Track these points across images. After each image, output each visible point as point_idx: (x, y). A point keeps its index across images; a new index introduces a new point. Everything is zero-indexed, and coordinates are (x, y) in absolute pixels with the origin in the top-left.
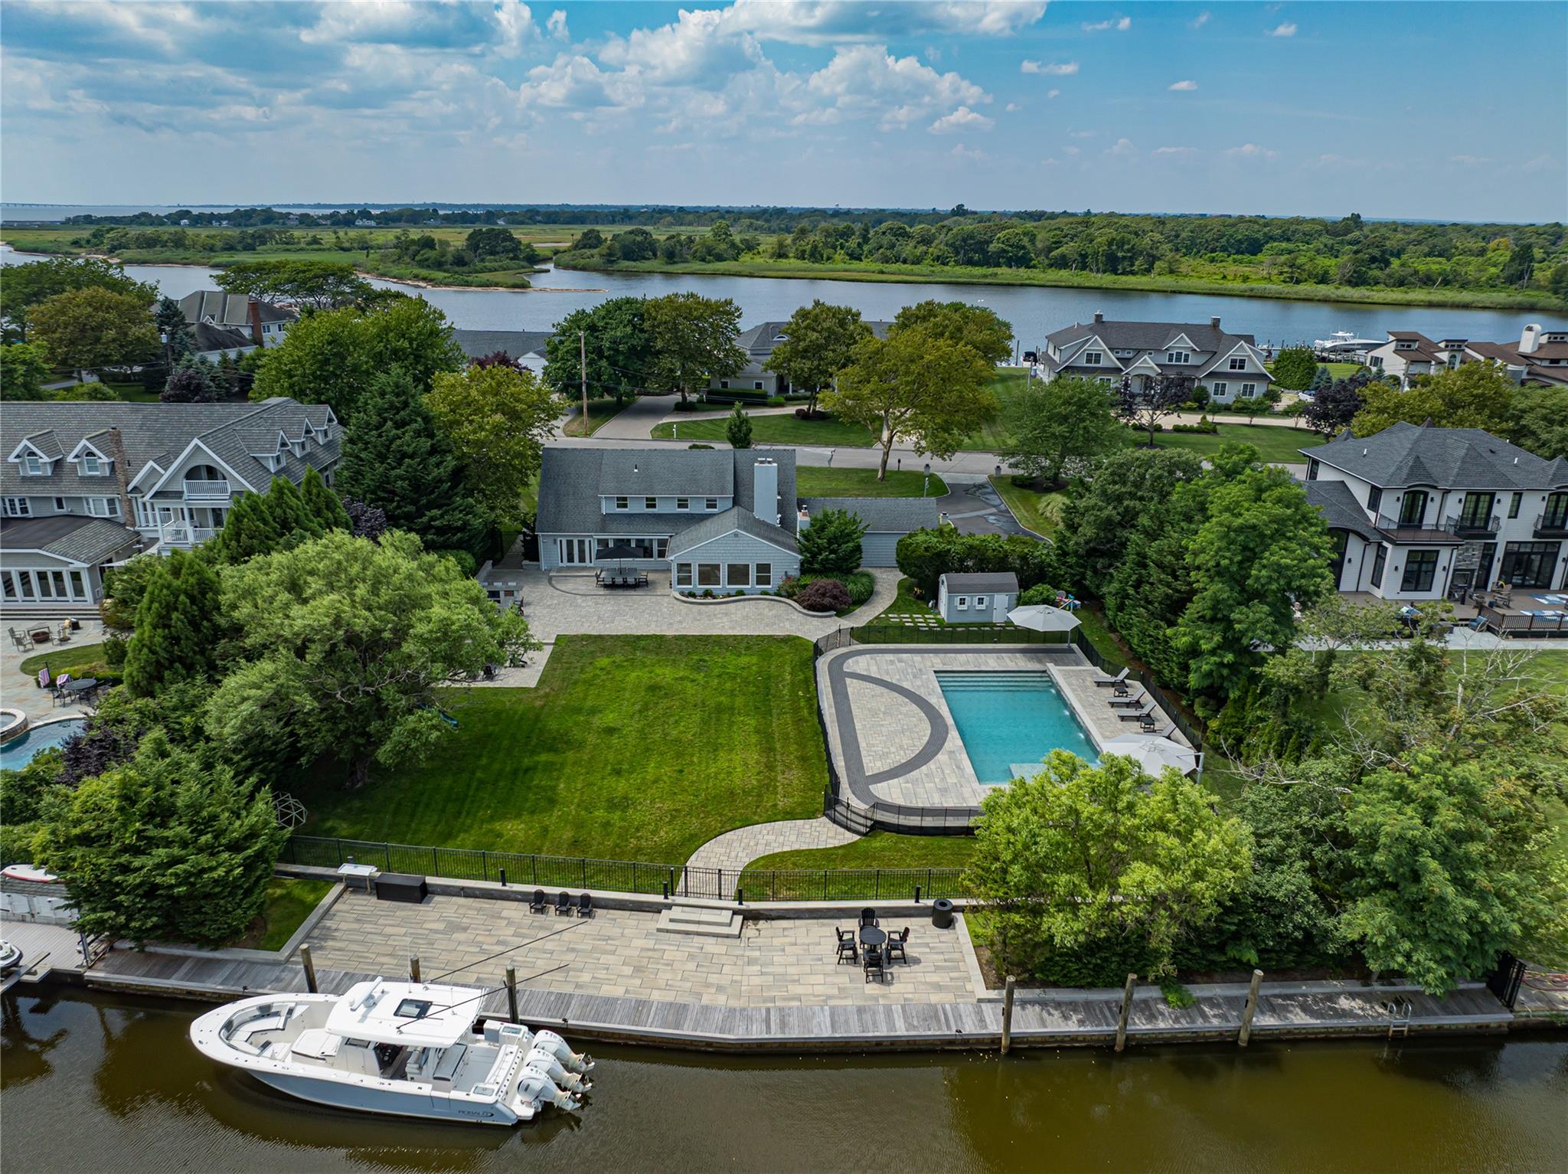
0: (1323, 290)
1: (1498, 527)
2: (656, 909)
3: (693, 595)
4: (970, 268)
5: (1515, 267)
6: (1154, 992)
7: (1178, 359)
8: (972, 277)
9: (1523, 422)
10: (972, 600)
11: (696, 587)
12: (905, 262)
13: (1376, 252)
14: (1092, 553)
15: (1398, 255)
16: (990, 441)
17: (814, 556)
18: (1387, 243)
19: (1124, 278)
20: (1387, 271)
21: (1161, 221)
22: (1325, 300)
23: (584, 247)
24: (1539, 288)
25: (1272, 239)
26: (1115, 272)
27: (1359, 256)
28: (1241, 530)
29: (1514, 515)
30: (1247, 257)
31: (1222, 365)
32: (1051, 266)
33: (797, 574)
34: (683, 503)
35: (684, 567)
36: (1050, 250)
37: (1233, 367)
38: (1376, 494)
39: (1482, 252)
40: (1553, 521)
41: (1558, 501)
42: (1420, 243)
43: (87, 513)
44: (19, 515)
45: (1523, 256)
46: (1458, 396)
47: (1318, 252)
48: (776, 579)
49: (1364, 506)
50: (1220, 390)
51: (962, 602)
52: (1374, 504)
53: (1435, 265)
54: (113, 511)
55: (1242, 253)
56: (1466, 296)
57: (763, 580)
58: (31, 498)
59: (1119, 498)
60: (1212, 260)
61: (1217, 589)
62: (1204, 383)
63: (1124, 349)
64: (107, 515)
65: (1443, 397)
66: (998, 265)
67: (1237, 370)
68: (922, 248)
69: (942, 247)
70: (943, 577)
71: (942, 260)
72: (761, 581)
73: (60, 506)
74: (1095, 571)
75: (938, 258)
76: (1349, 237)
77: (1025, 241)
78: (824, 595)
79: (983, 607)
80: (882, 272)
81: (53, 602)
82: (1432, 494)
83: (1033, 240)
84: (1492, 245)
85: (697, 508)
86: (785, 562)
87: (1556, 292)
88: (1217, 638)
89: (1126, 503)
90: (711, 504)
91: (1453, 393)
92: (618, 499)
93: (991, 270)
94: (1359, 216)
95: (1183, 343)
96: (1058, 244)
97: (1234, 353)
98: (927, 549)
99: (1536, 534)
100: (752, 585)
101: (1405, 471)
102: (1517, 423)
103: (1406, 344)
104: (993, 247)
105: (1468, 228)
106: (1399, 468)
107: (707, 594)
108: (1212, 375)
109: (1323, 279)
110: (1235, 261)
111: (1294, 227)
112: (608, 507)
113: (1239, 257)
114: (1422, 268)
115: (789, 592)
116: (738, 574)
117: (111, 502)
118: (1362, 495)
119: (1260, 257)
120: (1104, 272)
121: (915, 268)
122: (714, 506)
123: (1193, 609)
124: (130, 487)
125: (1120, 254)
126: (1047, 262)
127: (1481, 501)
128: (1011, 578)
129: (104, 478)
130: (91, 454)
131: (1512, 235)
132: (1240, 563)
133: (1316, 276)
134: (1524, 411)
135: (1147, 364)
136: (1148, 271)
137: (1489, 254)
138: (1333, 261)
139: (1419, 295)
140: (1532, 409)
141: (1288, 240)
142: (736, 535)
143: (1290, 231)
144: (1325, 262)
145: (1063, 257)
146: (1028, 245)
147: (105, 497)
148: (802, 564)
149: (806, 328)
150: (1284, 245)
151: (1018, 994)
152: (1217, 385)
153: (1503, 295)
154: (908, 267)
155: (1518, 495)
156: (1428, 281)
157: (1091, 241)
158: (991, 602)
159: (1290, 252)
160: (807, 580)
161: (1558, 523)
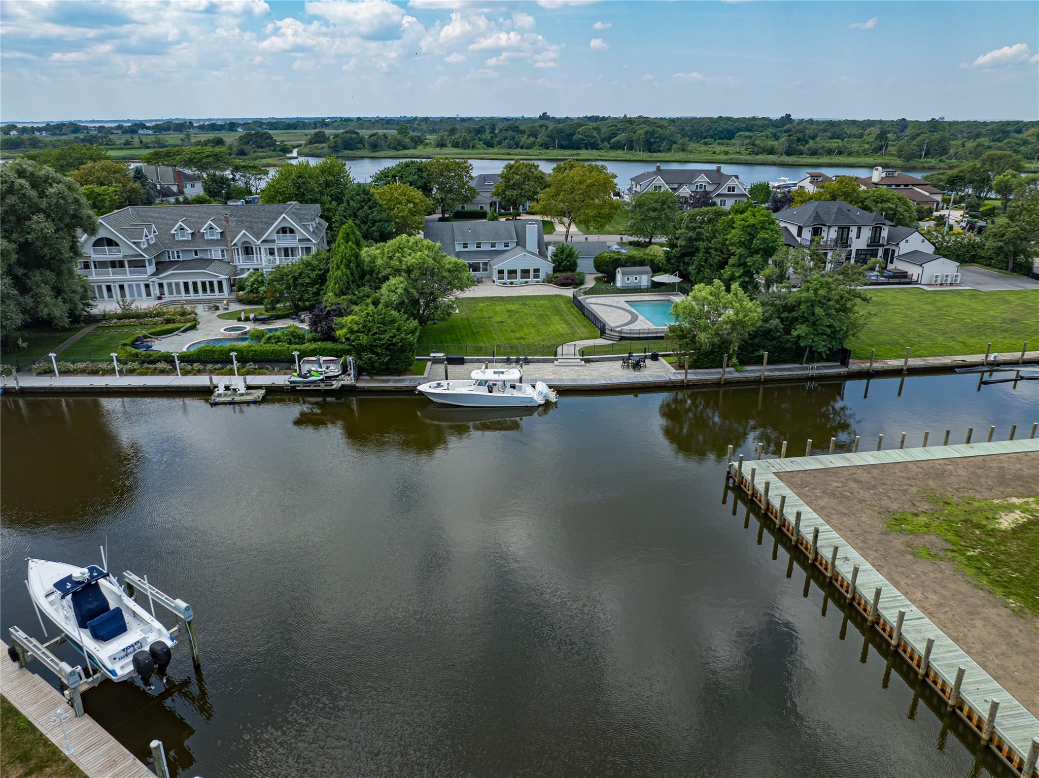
0: (771, 158)
1: (852, 243)
2: (552, 361)
3: (505, 284)
4: (562, 151)
5: (878, 143)
6: (732, 369)
7: (701, 188)
8: (564, 156)
9: (865, 204)
10: (632, 278)
11: (506, 280)
12: (522, 148)
13: (800, 135)
14: (683, 255)
15: (813, 138)
16: (611, 230)
17: (560, 264)
18: (807, 131)
19: (656, 154)
20: (807, 146)
21: (672, 121)
22: (774, 164)
23: (316, 142)
24: (891, 155)
25: (740, 130)
26: (650, 151)
27: (791, 138)
28: (748, 226)
29: (858, 237)
30: (725, 141)
31: (724, 190)
32: (611, 148)
33: (552, 273)
34: (493, 245)
35: (501, 272)
36: (611, 138)
37: (729, 191)
38: (800, 229)
39: (861, 136)
40: (875, 239)
41: (876, 231)
42: (826, 131)
43: (210, 257)
44: (176, 259)
45: (882, 136)
46: (836, 192)
47: (767, 137)
48: (542, 275)
49: (795, 235)
50: (723, 203)
51: (628, 279)
52: (799, 235)
53: (835, 143)
54: (223, 256)
55: (722, 139)
56: (851, 160)
57: (536, 276)
58: (182, 251)
59: (694, 229)
60: (705, 144)
61: (741, 250)
62: (715, 200)
63: (673, 183)
64: (221, 258)
65: (829, 193)
66: (579, 148)
67: (731, 193)
68: (532, 139)
69: (544, 138)
70: (619, 269)
71: (545, 146)
72: (535, 277)
73: (196, 254)
74: (684, 263)
75: (541, 145)
76: (785, 128)
77: (595, 134)
78: (567, 279)
79: (637, 281)
80: (510, 154)
81: (209, 296)
82: (824, 228)
83: (599, 133)
84: (867, 132)
85: (500, 247)
86: (546, 267)
87: (900, 157)
88: (742, 271)
89: (697, 230)
90: (507, 245)
91: (834, 191)
92: (464, 244)
93: (575, 152)
94: (790, 115)
95: (703, 180)
96: (615, 135)
97: (730, 183)
98: (610, 258)
99: (868, 246)
100: (531, 279)
101: (812, 218)
102: (863, 204)
103: (815, 178)
104: (577, 137)
105: (854, 122)
106: (810, 218)
107: (512, 283)
108: (719, 195)
109: (771, 152)
110: (719, 144)
111: (752, 122)
112: (459, 248)
113: (721, 141)
114: (827, 145)
115: (549, 280)
116: (525, 273)
117: (222, 251)
118: (794, 230)
119: (733, 141)
120: (643, 151)
121: (529, 151)
122: (508, 246)
123: (732, 261)
124: (233, 244)
125: (652, 140)
126: (609, 146)
127: (844, 231)
128: (648, 268)
129: (218, 240)
130: (211, 228)
131: (878, 126)
132: (748, 240)
133: (767, 150)
134: (866, 199)
135: (685, 191)
136: (669, 150)
137: (865, 137)
138: (776, 143)
139: (825, 160)
140: (869, 197)
141: (750, 130)
142: (525, 255)
143: (751, 125)
144: (771, 143)
145: (618, 142)
146: (597, 136)
147: (219, 249)
148: (554, 268)
149: (512, 173)
150: (747, 133)
151: (689, 371)
152: (721, 201)
153: (871, 159)
154: (524, 151)
155: (859, 228)
156: (830, 152)
157: (634, 133)
158: (641, 279)
159: (751, 137)
160: (557, 274)
161: (877, 240)
